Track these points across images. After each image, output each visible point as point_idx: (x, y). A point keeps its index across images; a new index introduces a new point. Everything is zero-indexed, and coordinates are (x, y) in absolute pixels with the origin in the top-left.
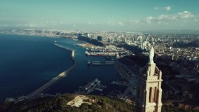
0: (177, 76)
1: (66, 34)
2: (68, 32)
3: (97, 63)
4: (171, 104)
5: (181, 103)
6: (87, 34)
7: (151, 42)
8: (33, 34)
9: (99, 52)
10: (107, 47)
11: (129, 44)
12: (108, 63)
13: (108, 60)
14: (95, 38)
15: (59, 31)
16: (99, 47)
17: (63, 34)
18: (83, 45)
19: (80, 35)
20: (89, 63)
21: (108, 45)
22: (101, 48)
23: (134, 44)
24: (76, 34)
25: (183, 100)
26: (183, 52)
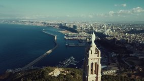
0: (131, 55)
1: (51, 24)
3: (72, 45)
4: (125, 75)
5: (133, 74)
6: (65, 24)
7: (112, 30)
8: (27, 24)
9: (74, 37)
10: (80, 33)
11: (96, 31)
12: (80, 45)
13: (80, 42)
14: (72, 27)
15: (46, 22)
16: (74, 33)
17: (48, 24)
18: (63, 32)
19: (61, 24)
20: (67, 44)
21: (81, 32)
22: (76, 34)
23: (100, 31)
24: (58, 24)
25: (135, 72)
26: (136, 37)
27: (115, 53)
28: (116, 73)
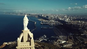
0: (82, 35)
1: (33, 15)
2: (34, 14)
3: (45, 27)
4: (78, 47)
5: (83, 47)
6: (42, 15)
7: (70, 19)
8: (19, 15)
9: (47, 23)
10: (50, 21)
11: (60, 19)
12: (50, 28)
13: (50, 26)
15: (30, 13)
16: (47, 21)
17: (32, 15)
18: (40, 20)
19: (39, 15)
20: (42, 27)
23: (63, 19)
24: (37, 15)
25: (84, 46)
26: (85, 23)
27: (71, 33)
28: (72, 46)
